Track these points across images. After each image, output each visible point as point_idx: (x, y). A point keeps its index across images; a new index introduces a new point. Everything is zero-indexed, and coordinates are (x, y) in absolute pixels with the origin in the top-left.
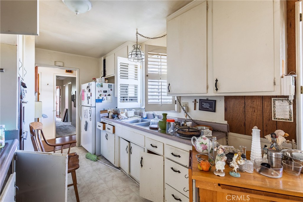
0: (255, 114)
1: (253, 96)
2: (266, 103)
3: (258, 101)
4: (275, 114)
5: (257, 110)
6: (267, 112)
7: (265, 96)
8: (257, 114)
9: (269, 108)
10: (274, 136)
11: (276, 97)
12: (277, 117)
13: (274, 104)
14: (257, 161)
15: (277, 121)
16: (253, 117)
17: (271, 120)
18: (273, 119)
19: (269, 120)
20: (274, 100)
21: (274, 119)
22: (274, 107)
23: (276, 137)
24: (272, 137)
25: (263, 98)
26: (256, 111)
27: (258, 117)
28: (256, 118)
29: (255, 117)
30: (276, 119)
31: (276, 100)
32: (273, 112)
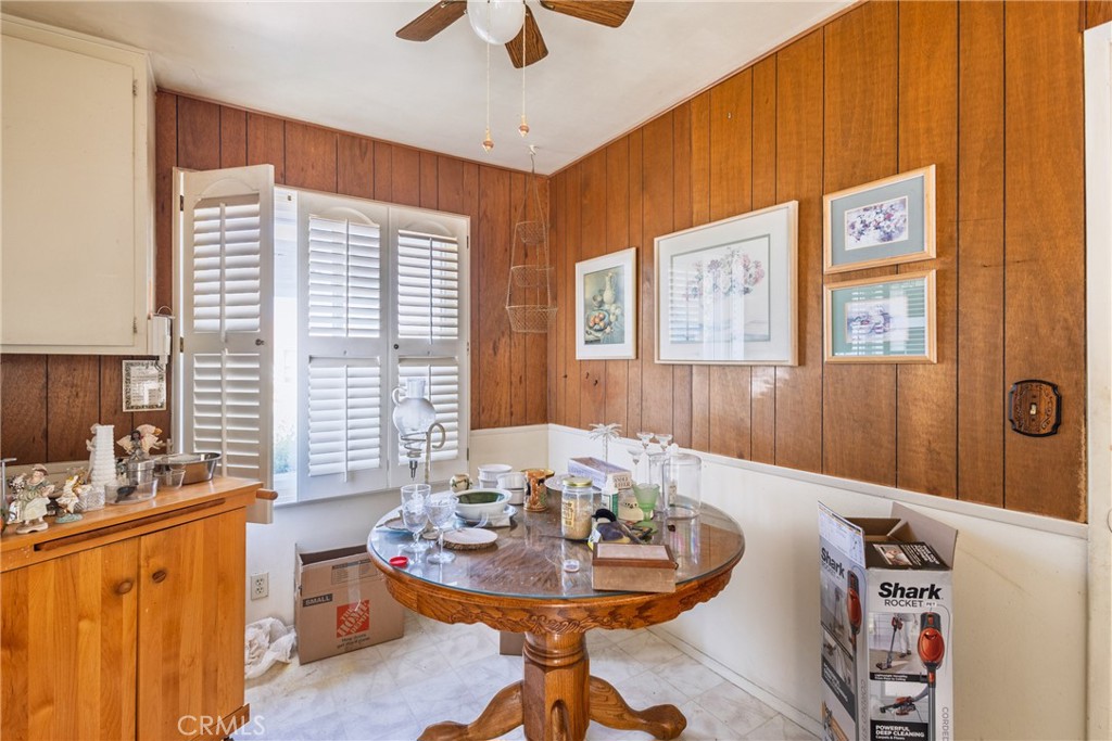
0: (79, 402)
1: (72, 356)
2: (108, 373)
3: (87, 367)
4: (128, 398)
5: (85, 391)
6: (112, 393)
7: (105, 356)
8: (83, 402)
9: (115, 383)
10: (137, 437)
11: (132, 358)
12: (133, 404)
13: (128, 374)
14: (110, 485)
15: (132, 413)
16: (73, 410)
17: (119, 412)
18: (124, 410)
19: (116, 412)
20: (127, 364)
21: (128, 408)
22: (128, 380)
23: (140, 437)
24: (133, 439)
25: (99, 360)
26: (81, 394)
27: (86, 410)
28: (82, 412)
29: (79, 409)
30: (132, 407)
31: (132, 365)
32: (124, 393)
